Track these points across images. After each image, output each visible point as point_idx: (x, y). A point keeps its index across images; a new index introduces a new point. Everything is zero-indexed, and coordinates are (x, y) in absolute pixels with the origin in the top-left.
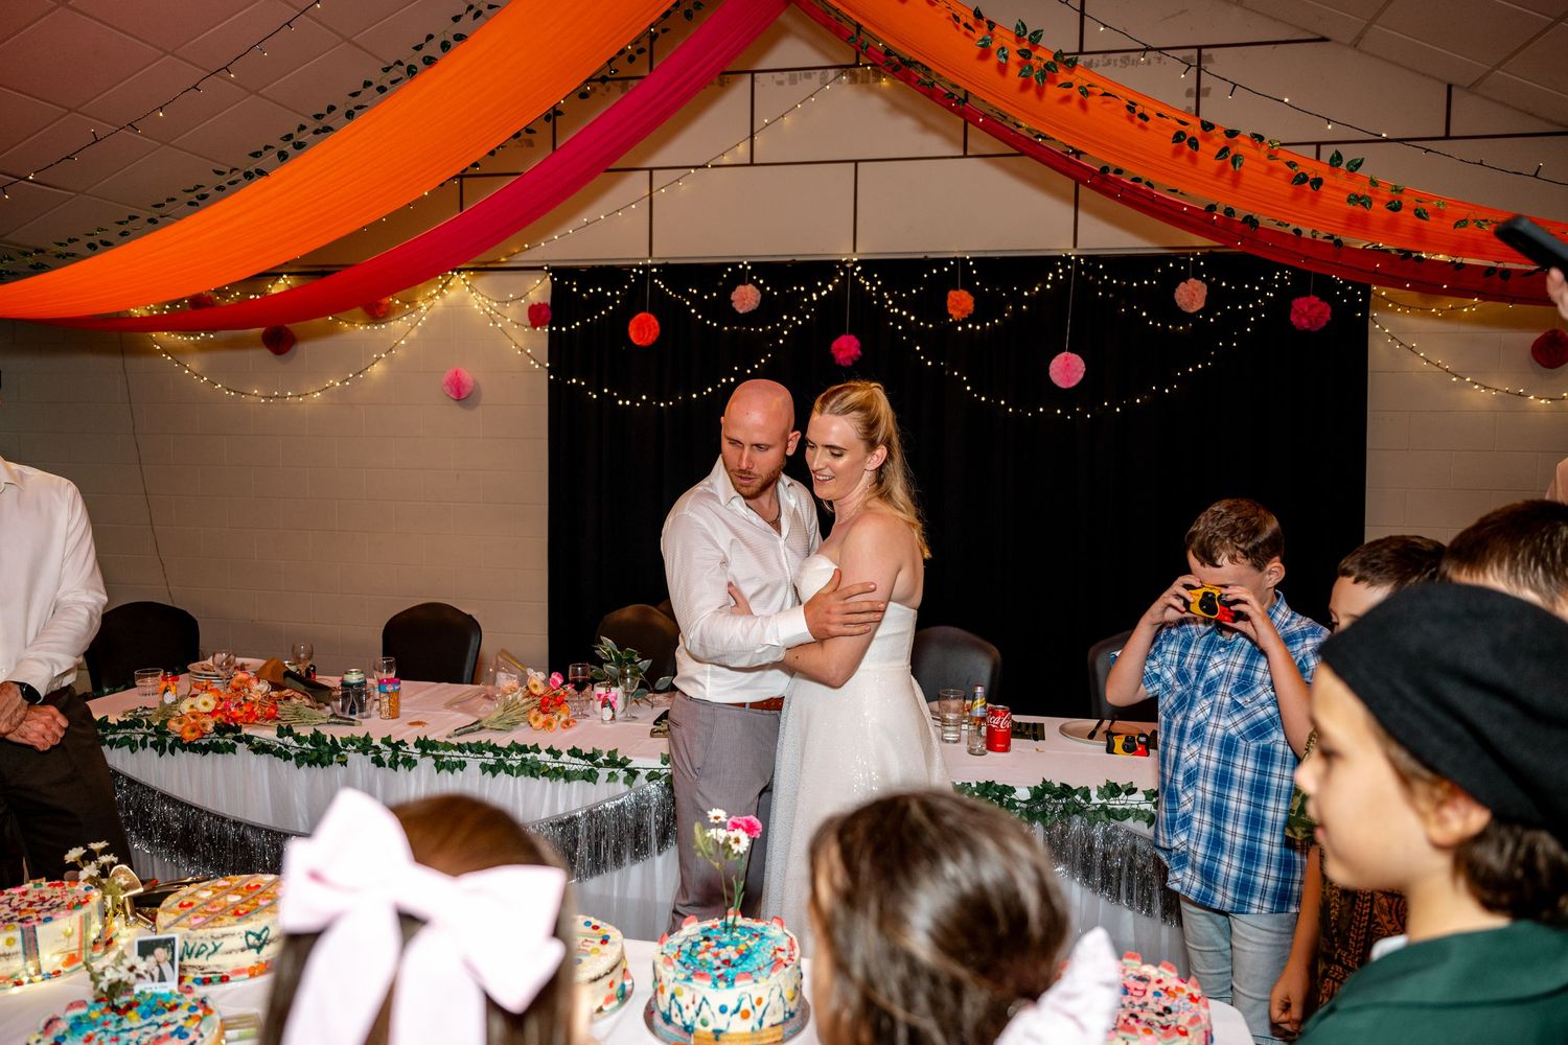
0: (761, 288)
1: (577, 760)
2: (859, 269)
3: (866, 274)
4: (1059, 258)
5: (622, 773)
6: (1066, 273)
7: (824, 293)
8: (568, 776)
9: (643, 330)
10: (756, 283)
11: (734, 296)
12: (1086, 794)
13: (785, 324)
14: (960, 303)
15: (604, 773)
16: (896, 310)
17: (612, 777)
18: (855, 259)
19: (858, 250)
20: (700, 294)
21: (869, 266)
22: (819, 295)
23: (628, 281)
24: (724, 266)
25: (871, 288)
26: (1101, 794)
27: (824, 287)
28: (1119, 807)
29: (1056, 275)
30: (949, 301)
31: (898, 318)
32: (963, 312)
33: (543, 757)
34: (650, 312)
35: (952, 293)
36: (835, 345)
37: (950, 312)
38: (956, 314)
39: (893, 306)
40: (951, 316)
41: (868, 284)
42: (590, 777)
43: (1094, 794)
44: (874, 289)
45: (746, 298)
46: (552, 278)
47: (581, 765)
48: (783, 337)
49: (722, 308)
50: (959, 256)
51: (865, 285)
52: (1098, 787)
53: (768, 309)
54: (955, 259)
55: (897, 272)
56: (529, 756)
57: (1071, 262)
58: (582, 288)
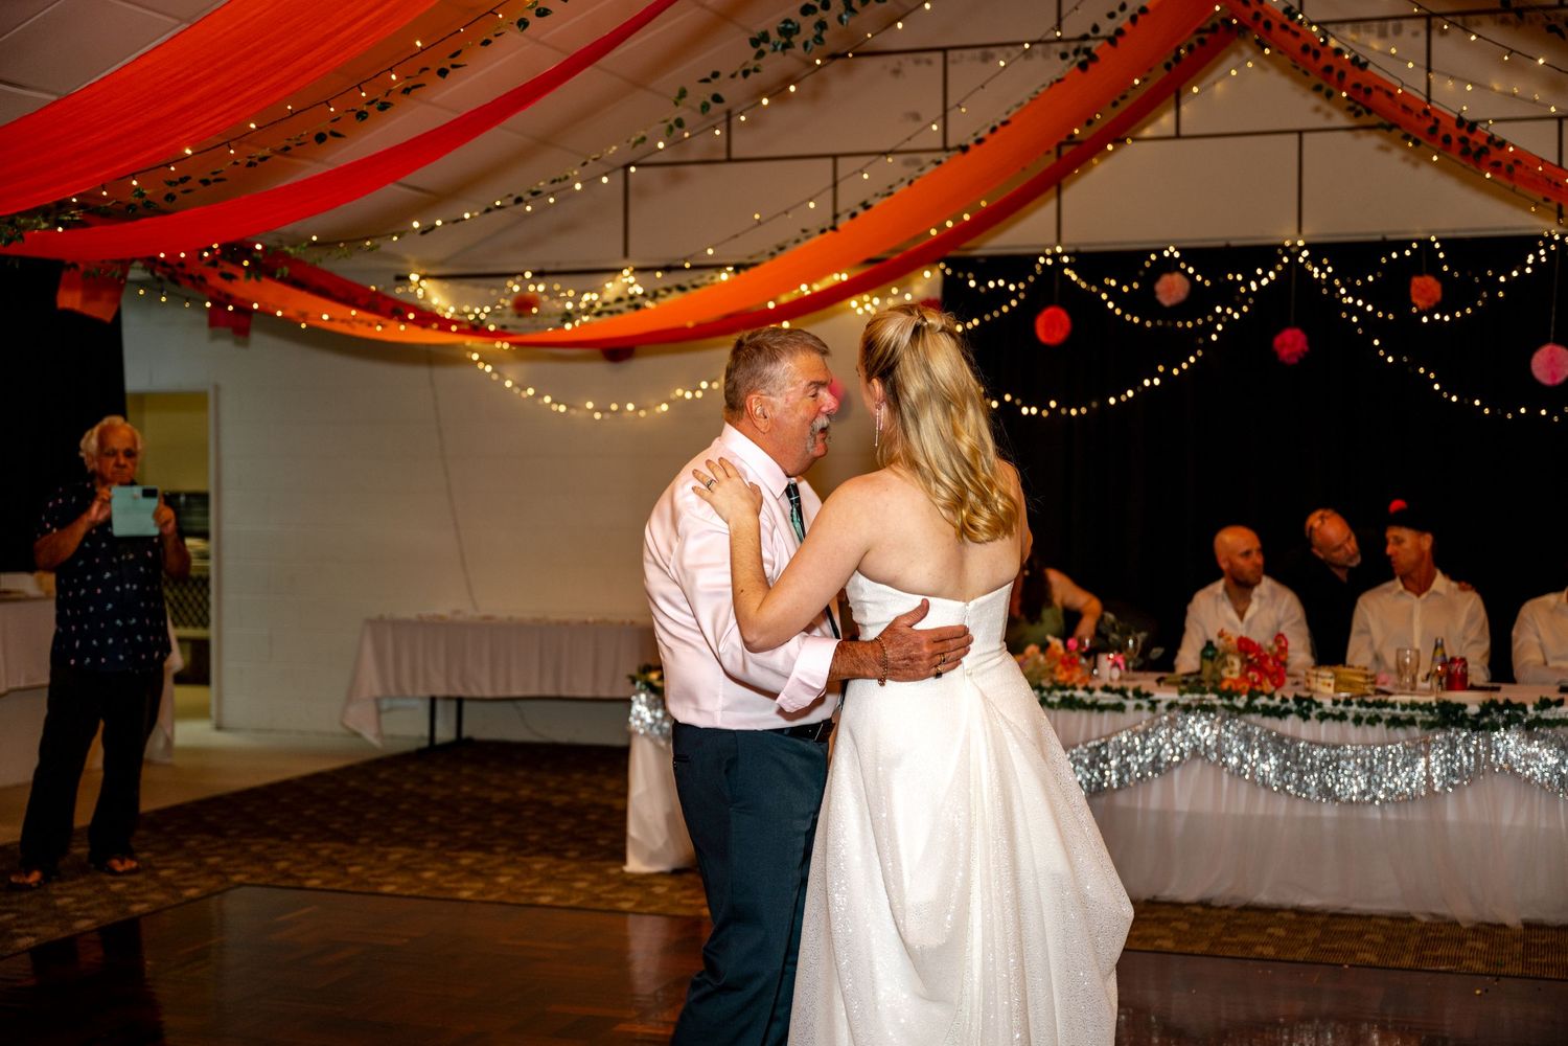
0: (1192, 278)
1: (1107, 695)
2: (1305, 253)
3: (1314, 259)
4: (1541, 237)
5: (1145, 703)
6: (1549, 254)
7: (1265, 282)
8: (1102, 708)
9: (1052, 326)
10: (1184, 272)
11: (1160, 287)
12: (1523, 707)
13: (1218, 318)
14: (1424, 290)
15: (1130, 704)
16: (1350, 300)
17: (1138, 707)
18: (1301, 243)
19: (1305, 231)
20: (1119, 286)
21: (1318, 251)
22: (1259, 284)
23: (1033, 272)
24: (1145, 254)
25: (1320, 273)
26: (1536, 708)
27: (1265, 275)
28: (1551, 717)
29: (1538, 257)
30: (1413, 290)
31: (1352, 309)
32: (1429, 301)
33: (1080, 694)
34: (1061, 304)
35: (1416, 280)
36: (1278, 341)
37: (1414, 300)
38: (1419, 303)
39: (1346, 295)
40: (1416, 306)
41: (1316, 270)
42: (1120, 708)
43: (1530, 708)
44: (1324, 276)
45: (1172, 289)
46: (943, 271)
47: (1113, 699)
48: (1217, 332)
49: (1144, 301)
50: (1422, 236)
51: (1312, 272)
52: (1534, 704)
53: (1198, 301)
54: (1417, 241)
55: (1350, 256)
56: (1067, 693)
57: (1555, 242)
58: (982, 282)
